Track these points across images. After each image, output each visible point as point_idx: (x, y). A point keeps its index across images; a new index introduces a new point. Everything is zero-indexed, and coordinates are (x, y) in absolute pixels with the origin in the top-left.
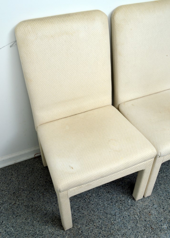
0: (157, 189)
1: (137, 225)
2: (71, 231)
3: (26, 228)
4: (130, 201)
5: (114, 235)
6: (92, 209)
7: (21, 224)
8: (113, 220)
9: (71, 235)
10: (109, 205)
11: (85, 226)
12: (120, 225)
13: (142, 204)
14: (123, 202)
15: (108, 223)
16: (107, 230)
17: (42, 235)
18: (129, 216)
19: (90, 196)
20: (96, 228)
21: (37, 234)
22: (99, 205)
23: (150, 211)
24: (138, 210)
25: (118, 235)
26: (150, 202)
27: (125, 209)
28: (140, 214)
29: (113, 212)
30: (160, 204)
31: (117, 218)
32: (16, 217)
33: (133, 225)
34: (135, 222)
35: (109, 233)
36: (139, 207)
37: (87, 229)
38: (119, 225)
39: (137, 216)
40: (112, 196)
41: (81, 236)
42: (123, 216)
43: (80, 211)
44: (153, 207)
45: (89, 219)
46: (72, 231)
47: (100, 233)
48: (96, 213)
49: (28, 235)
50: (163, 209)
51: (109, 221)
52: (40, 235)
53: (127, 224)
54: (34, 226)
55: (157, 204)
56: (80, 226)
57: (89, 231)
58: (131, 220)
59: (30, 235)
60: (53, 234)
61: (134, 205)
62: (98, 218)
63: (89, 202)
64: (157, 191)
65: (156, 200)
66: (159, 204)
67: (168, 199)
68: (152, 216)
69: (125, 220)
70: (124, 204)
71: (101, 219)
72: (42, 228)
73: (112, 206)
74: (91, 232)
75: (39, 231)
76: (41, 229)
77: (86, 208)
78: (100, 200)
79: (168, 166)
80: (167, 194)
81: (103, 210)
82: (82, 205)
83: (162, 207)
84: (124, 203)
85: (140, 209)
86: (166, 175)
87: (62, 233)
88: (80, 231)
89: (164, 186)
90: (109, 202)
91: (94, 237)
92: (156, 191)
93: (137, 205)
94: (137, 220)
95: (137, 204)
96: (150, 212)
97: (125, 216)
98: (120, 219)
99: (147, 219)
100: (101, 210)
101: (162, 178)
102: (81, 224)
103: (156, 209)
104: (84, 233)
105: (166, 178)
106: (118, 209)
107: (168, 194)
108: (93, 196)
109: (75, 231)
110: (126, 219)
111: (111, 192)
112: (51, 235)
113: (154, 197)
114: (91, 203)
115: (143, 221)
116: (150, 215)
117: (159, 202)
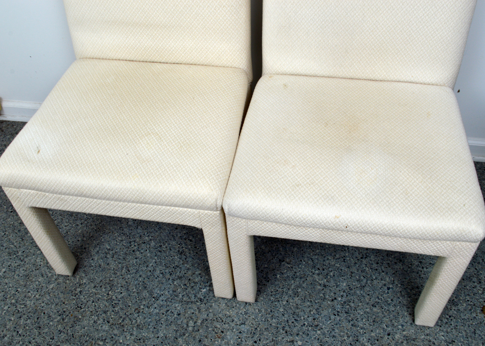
0: (280, 299)
1: (179, 339)
2: (66, 280)
3: (11, 236)
4: (205, 290)
5: (124, 330)
6: (129, 266)
7: (9, 227)
8: (144, 305)
9: (60, 288)
10: (161, 275)
11: (93, 285)
12: (150, 320)
13: (223, 310)
14: (193, 284)
15: (134, 304)
16: (121, 315)
17: (22, 261)
18: (179, 314)
19: (144, 243)
20: (107, 300)
21: (17, 255)
22: (146, 265)
23: (224, 331)
24: (206, 315)
25: (131, 335)
26: (241, 313)
27: (184, 299)
28: (202, 322)
29: (157, 291)
30: (259, 329)
31: (156, 305)
32: (11, 212)
33: (170, 335)
34: (179, 332)
35: (120, 322)
36: (211, 311)
37: (92, 293)
38: (146, 319)
39: (193, 325)
40: (182, 262)
41: (74, 298)
42: (168, 308)
43: (106, 257)
44: (238, 326)
45: (108, 279)
46: (68, 282)
47: (105, 312)
48: (129, 276)
49: (6, 249)
50: (256, 342)
51: (138, 302)
52: (20, 259)
53: (164, 326)
54: (23, 240)
55: (252, 325)
56: (84, 281)
57: (92, 298)
58: (175, 325)
59: (7, 250)
60: (38, 269)
61: (205, 301)
62: (125, 285)
63: (134, 251)
64: (276, 303)
65: (256, 317)
66: (256, 329)
67: (282, 331)
68: (221, 341)
69: (165, 318)
70: (189, 289)
71: (128, 290)
72: (31, 251)
73: (166, 280)
74: (93, 302)
75: (24, 252)
76: (27, 251)
77: (120, 257)
78: (156, 258)
79: (349, 267)
80: (290, 322)
81: (144, 279)
82: (118, 250)
83: (255, 339)
84: (192, 287)
85: (211, 315)
86: (326, 284)
87: (52, 275)
88: (79, 290)
89: (299, 302)
90: (167, 271)
91: (91, 312)
92: (273, 302)
93: (211, 306)
94: (186, 331)
95: (213, 304)
96: (222, 332)
97: (173, 311)
98: (160, 310)
99: (204, 341)
100: (140, 276)
101: (312, 283)
102: (90, 279)
103: (240, 333)
104: (82, 296)
105: (319, 289)
106: (171, 292)
107: (293, 322)
108: (149, 244)
109: (71, 284)
110: (169, 318)
111: (187, 257)
112: (34, 269)
113: (257, 310)
114: (136, 255)
115: (194, 340)
116: (219, 338)
117: (259, 324)
